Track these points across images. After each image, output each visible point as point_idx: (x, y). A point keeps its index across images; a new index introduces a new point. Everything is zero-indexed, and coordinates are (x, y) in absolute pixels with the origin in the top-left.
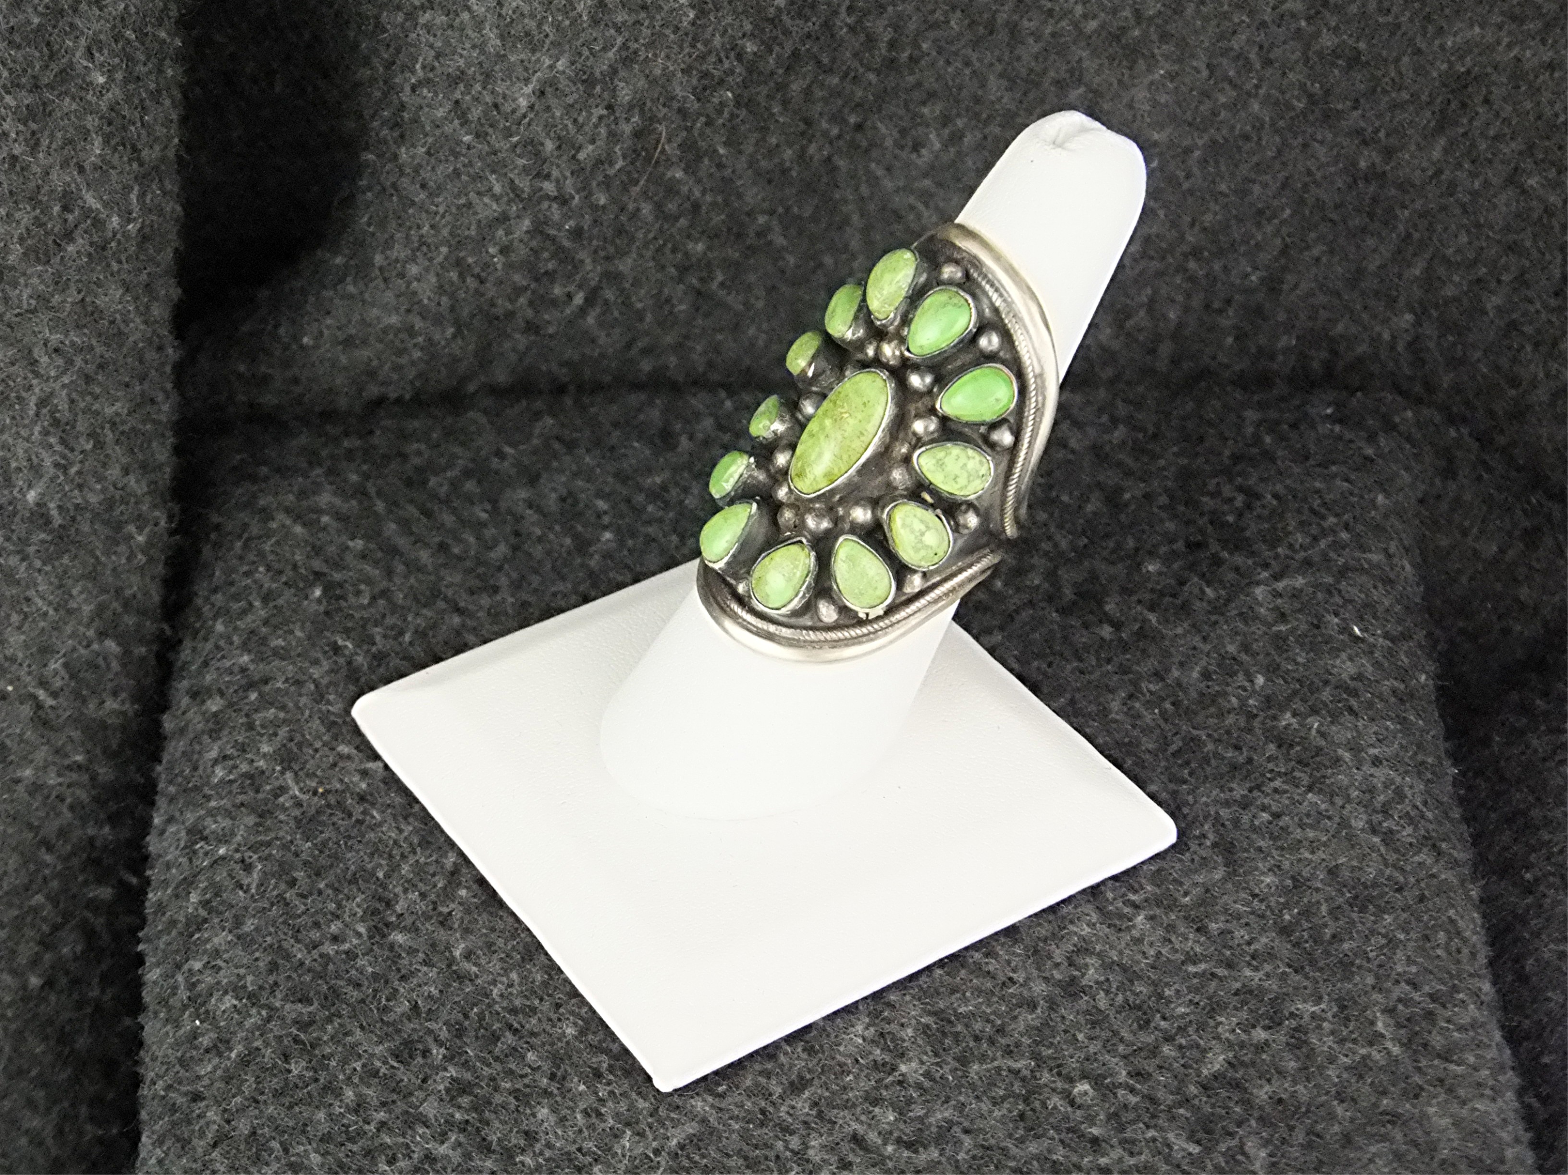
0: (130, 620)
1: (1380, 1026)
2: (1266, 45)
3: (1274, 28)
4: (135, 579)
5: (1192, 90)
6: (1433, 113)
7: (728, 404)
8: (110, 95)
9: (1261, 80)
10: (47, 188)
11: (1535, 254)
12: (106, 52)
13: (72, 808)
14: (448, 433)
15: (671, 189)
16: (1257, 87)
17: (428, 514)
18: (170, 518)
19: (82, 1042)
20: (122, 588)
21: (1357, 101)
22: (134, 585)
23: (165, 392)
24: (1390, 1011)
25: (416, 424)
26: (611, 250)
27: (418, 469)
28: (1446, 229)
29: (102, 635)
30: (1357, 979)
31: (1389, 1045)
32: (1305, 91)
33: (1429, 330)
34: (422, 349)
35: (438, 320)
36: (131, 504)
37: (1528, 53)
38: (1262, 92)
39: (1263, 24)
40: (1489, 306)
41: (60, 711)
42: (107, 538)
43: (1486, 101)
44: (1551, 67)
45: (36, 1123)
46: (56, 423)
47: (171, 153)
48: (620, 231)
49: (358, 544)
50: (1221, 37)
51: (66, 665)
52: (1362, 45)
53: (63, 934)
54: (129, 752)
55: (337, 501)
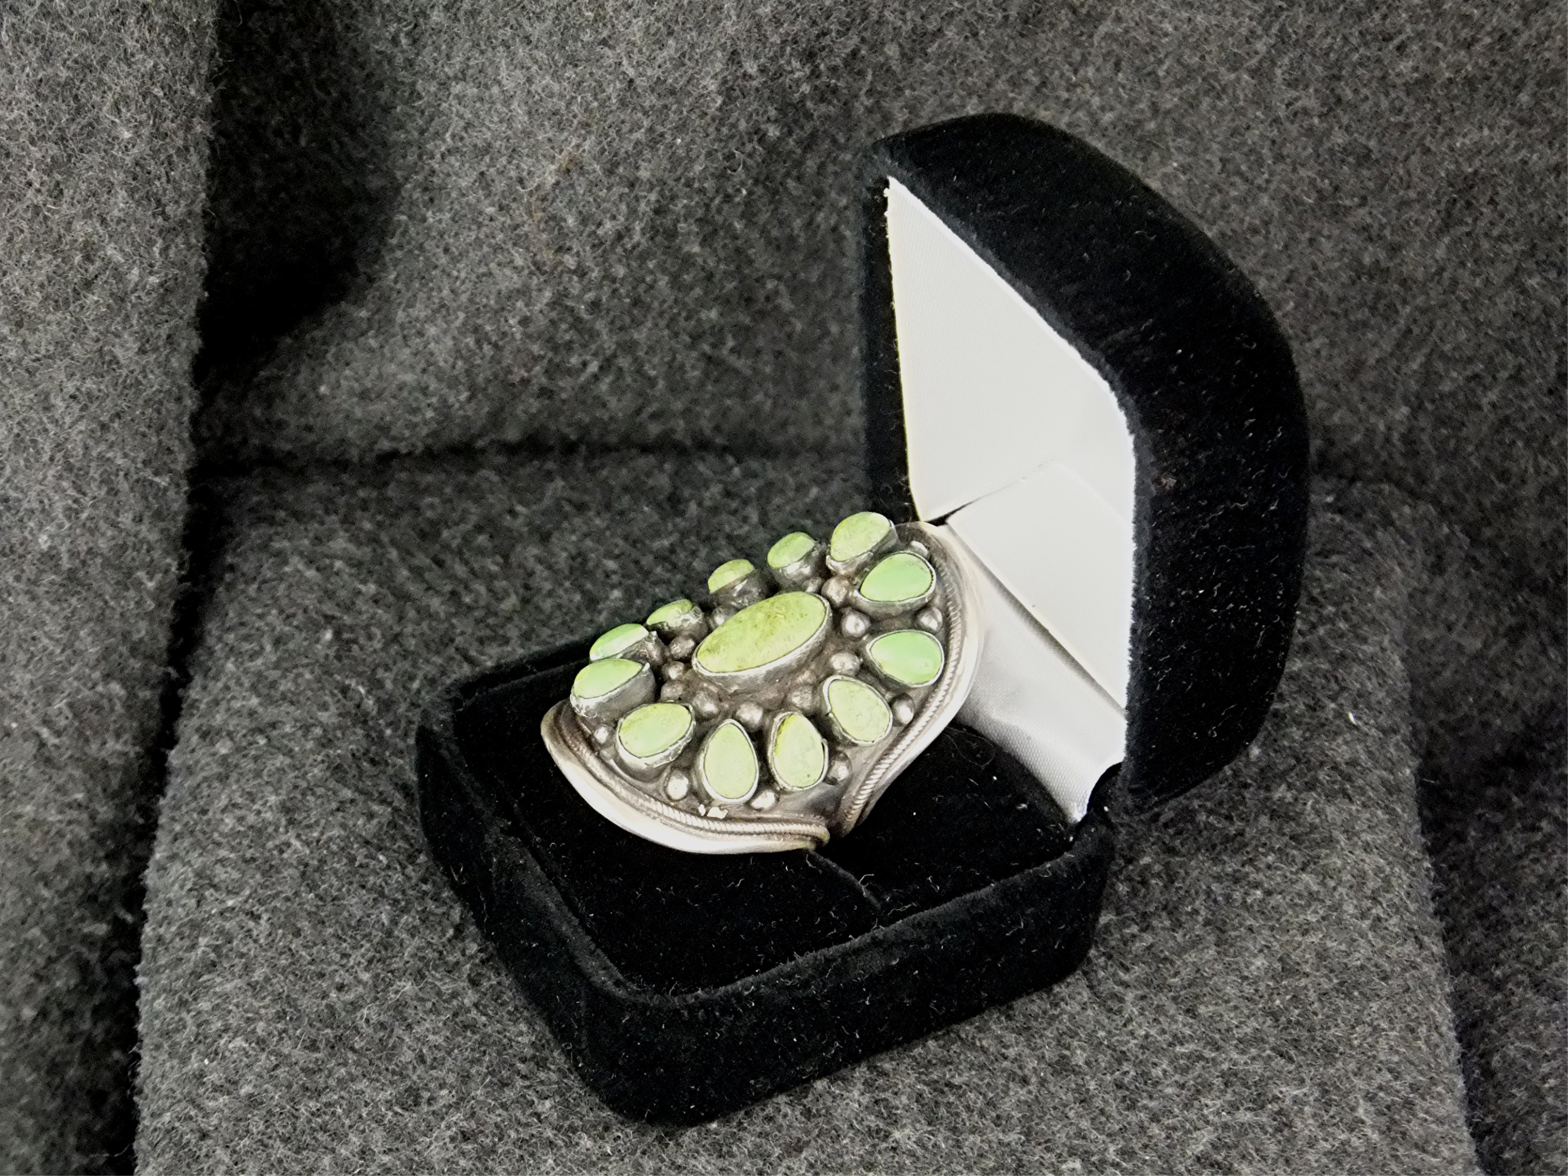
0: (136, 664)
1: (1360, 1113)
2: (1278, 140)
3: (1287, 125)
4: (143, 625)
5: (1204, 182)
6: (1438, 212)
7: (736, 471)
8: (135, 150)
9: (1271, 174)
10: (69, 238)
11: (1532, 353)
12: (133, 107)
13: (70, 844)
14: (461, 489)
15: (687, 261)
16: (1268, 181)
17: (440, 563)
18: (181, 566)
19: (72, 1073)
20: (129, 632)
21: (1364, 199)
22: (141, 630)
23: (182, 441)
24: (1370, 1098)
25: (429, 478)
26: (627, 320)
27: (431, 522)
28: (1445, 325)
29: (107, 677)
30: (1340, 1064)
31: (1368, 1131)
32: (1315, 186)
33: (1423, 421)
34: (435, 409)
35: (453, 383)
36: (143, 551)
37: (1535, 157)
38: (1273, 186)
39: (1276, 121)
40: (1485, 401)
41: (63, 750)
42: (118, 583)
43: (1492, 201)
44: (1557, 169)
45: (25, 1150)
46: (69, 468)
47: (198, 208)
48: (636, 302)
49: (371, 588)
50: (1234, 132)
51: (71, 705)
52: (1372, 144)
53: (58, 967)
54: (130, 793)
55: (352, 548)
